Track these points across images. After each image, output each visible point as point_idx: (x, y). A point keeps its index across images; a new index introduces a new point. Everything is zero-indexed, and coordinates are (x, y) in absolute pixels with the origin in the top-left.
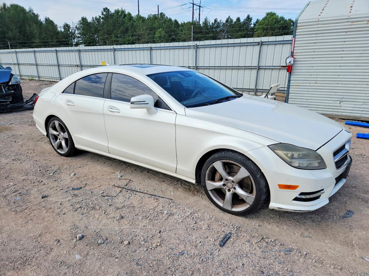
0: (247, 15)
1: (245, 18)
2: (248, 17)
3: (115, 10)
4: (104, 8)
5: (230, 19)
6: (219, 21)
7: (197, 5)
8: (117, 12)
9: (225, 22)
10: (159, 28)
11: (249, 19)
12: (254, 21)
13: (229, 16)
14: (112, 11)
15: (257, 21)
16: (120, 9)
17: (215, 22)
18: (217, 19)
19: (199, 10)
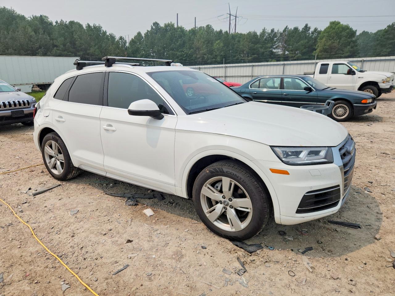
0: (305, 24)
1: (303, 27)
2: (306, 25)
3: (165, 24)
4: (155, 22)
5: (288, 28)
6: (276, 31)
7: (233, 16)
8: (167, 26)
9: (282, 32)
10: (217, 40)
11: (307, 28)
12: (312, 30)
13: (287, 26)
14: (162, 25)
15: (316, 30)
16: (170, 23)
17: (271, 32)
18: (274, 29)
19: (235, 20)
